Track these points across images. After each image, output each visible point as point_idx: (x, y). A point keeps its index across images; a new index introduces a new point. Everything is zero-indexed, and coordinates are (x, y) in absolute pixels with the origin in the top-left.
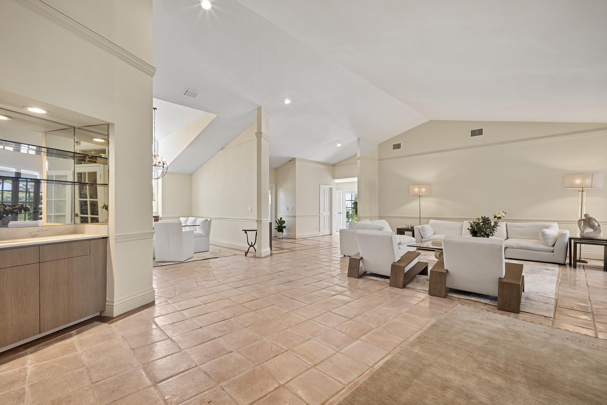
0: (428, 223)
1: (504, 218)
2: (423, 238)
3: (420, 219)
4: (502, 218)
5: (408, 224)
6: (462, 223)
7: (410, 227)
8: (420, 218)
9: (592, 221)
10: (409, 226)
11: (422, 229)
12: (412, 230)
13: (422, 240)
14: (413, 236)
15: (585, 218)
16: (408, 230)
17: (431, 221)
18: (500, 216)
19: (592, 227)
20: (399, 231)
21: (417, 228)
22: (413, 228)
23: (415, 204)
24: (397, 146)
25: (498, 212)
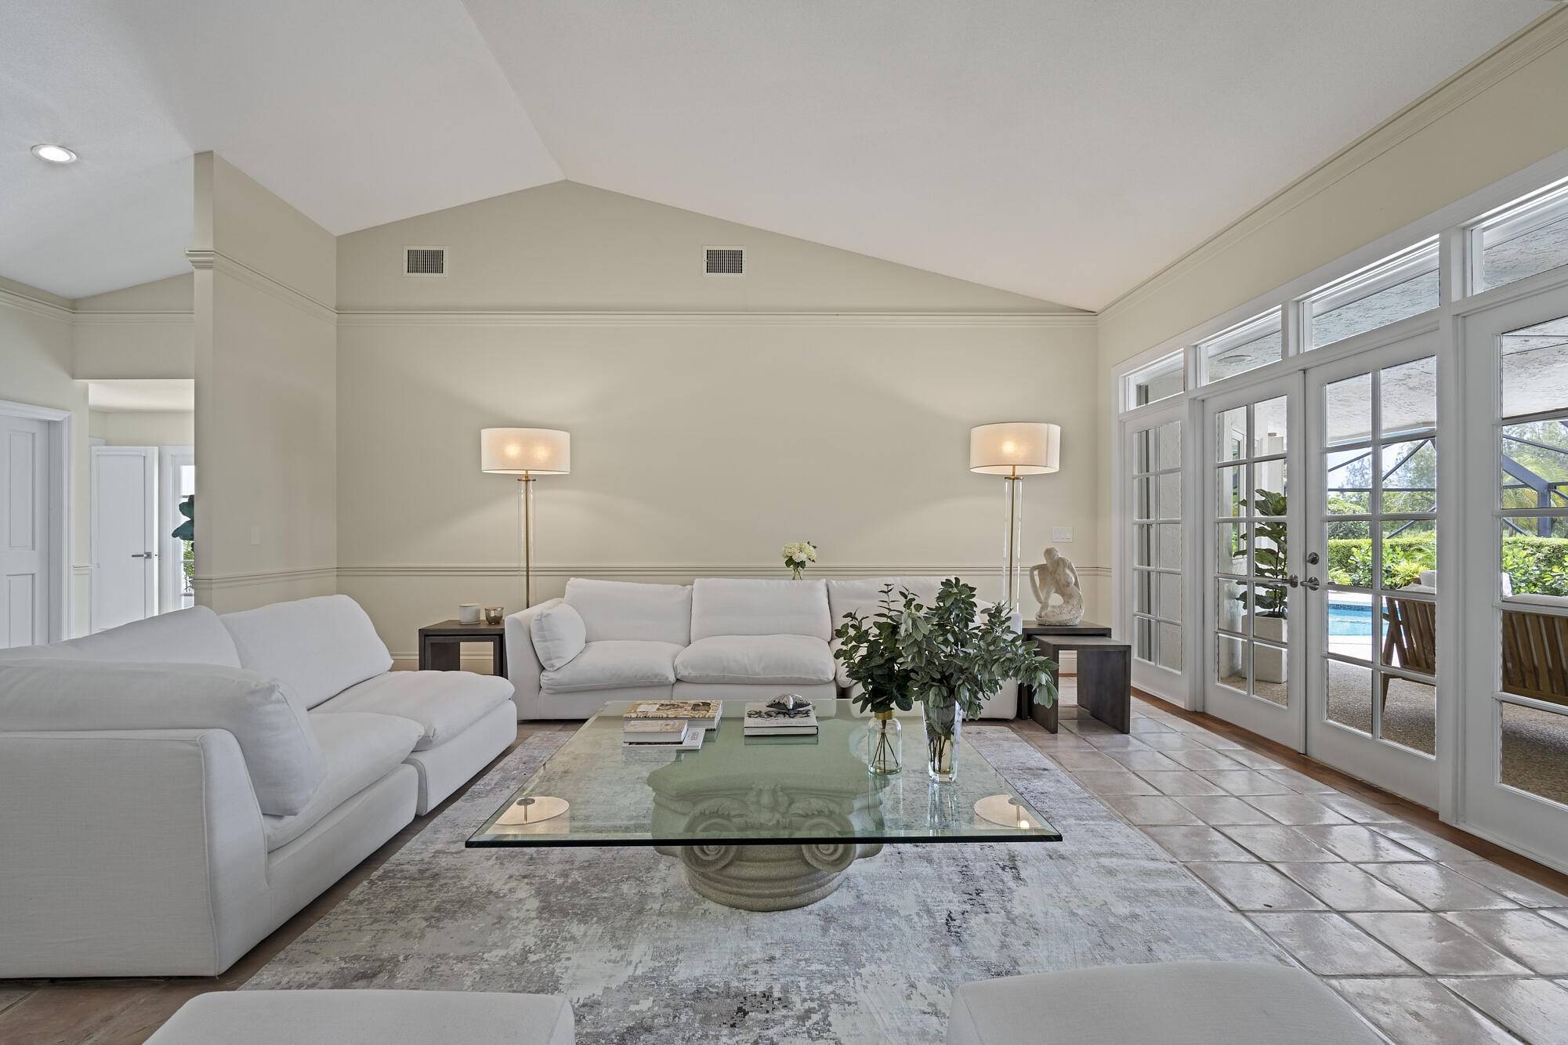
0: (561, 594)
1: (813, 564)
2: (543, 669)
3: (528, 576)
4: (808, 564)
5: (476, 605)
6: (689, 587)
7: (483, 617)
8: (528, 571)
9: (1064, 570)
10: (478, 612)
11: (542, 629)
12: (493, 632)
13: (544, 680)
14: (501, 670)
15: (1045, 563)
16: (474, 634)
17: (574, 584)
18: (803, 557)
19: (1063, 589)
20: (432, 644)
21: (518, 622)
22: (497, 620)
23: (506, 513)
24: (427, 262)
25: (797, 544)
